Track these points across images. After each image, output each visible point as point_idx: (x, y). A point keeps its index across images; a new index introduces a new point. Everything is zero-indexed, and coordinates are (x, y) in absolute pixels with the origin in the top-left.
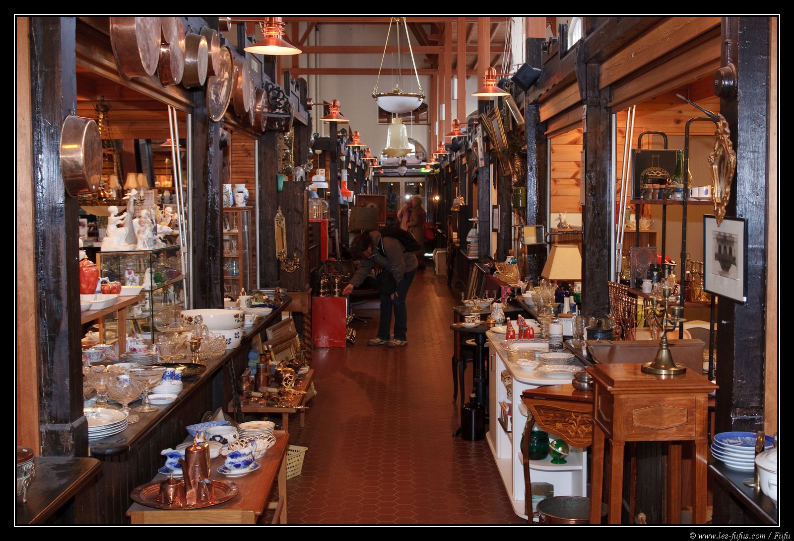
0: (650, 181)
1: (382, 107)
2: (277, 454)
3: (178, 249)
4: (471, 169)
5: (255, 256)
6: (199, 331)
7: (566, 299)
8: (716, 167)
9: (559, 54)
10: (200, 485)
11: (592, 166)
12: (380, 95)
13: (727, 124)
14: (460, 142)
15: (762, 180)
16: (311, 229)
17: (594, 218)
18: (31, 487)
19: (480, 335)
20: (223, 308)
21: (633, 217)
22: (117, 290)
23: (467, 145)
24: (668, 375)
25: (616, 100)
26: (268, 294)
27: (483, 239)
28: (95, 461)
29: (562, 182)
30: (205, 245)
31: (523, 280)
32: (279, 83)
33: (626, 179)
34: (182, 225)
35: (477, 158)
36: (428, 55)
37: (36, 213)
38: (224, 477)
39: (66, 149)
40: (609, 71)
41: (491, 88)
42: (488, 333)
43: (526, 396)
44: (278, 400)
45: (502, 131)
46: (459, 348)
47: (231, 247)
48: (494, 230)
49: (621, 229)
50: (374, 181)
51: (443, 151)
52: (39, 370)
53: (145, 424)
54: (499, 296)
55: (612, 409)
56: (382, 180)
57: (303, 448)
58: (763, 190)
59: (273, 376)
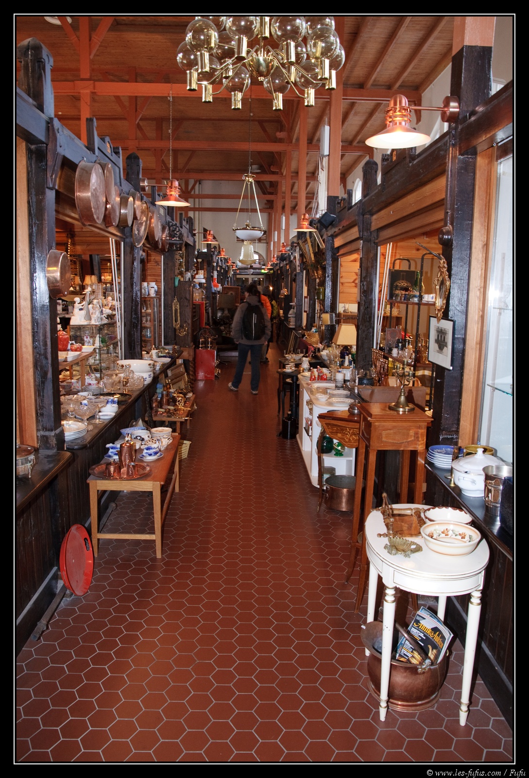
0: (399, 288)
1: (239, 237)
2: (175, 447)
3: (116, 323)
4: (292, 273)
5: (161, 326)
6: (127, 374)
7: (347, 357)
8: (438, 287)
9: (347, 207)
10: (129, 466)
11: (365, 278)
12: (237, 229)
13: (446, 262)
14: (286, 256)
15: (465, 296)
16: (194, 308)
17: (365, 310)
18: (34, 469)
19: (294, 376)
20: (142, 359)
21: (388, 307)
22: (80, 349)
23: (290, 258)
24: (404, 412)
25: (380, 239)
26: (169, 349)
27: (299, 317)
28: (68, 454)
29: (346, 284)
30: (131, 322)
31: (321, 343)
32: (176, 220)
33: (385, 284)
34: (118, 308)
35: (296, 266)
36: (267, 200)
37: (33, 308)
38: (142, 461)
39: (50, 270)
40: (377, 220)
41: (305, 226)
42: (299, 376)
43: (321, 417)
44: (174, 414)
45: (311, 251)
46: (282, 384)
47: (147, 321)
48: (305, 311)
49: (381, 314)
50: (233, 277)
51: (275, 261)
52: (36, 400)
53: (96, 431)
54: (307, 352)
55: (371, 430)
56: (238, 276)
57: (189, 442)
58: (465, 302)
59: (171, 399)
